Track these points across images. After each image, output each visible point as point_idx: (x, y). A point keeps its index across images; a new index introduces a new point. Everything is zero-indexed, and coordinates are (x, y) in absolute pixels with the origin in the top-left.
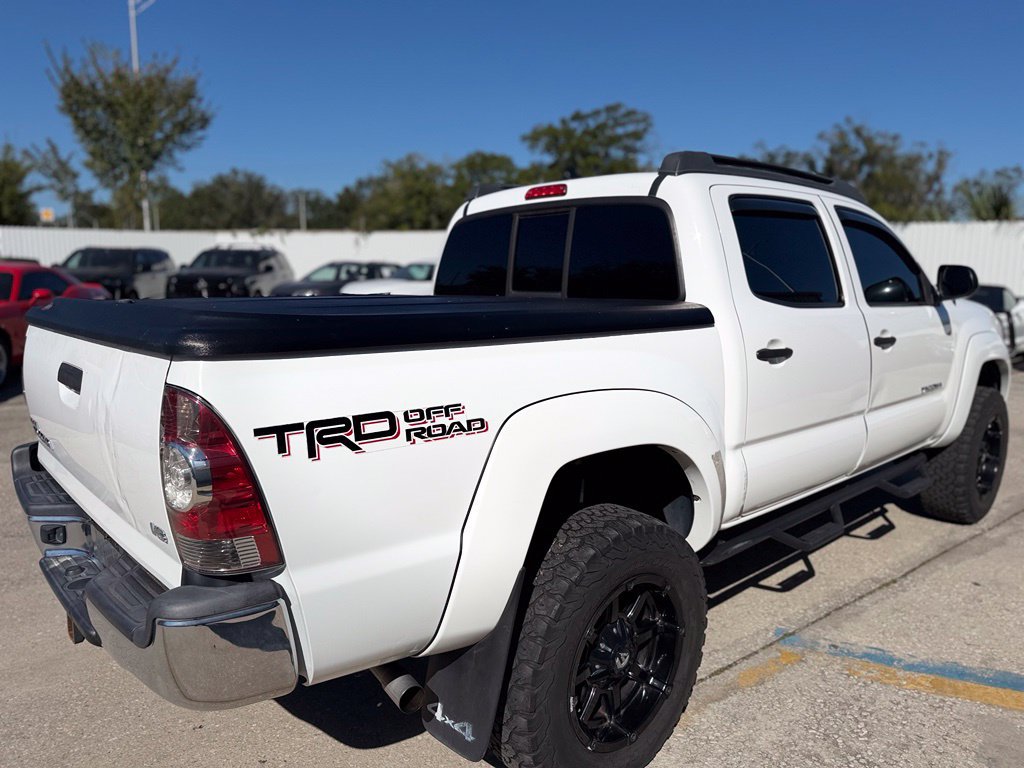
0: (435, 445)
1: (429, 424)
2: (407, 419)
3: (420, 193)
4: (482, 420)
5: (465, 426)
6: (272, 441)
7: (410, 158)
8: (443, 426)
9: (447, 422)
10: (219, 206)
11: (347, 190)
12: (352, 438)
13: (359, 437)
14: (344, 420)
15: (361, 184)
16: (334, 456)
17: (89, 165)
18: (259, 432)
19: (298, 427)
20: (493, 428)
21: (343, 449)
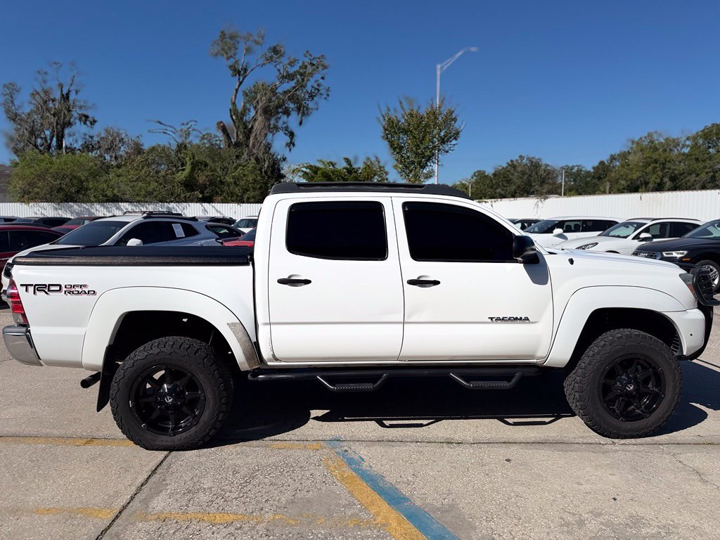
0: (74, 296)
1: (73, 290)
2: (66, 287)
3: (656, 161)
4: (94, 291)
5: (87, 292)
6: (25, 288)
7: (650, 135)
8: (78, 291)
9: (80, 290)
10: (509, 181)
11: (602, 163)
12: (47, 290)
13: (49, 290)
14: (45, 285)
15: (613, 158)
16: (40, 294)
17: (395, 167)
18: (21, 285)
19: (32, 285)
20: (98, 295)
21: (44, 293)
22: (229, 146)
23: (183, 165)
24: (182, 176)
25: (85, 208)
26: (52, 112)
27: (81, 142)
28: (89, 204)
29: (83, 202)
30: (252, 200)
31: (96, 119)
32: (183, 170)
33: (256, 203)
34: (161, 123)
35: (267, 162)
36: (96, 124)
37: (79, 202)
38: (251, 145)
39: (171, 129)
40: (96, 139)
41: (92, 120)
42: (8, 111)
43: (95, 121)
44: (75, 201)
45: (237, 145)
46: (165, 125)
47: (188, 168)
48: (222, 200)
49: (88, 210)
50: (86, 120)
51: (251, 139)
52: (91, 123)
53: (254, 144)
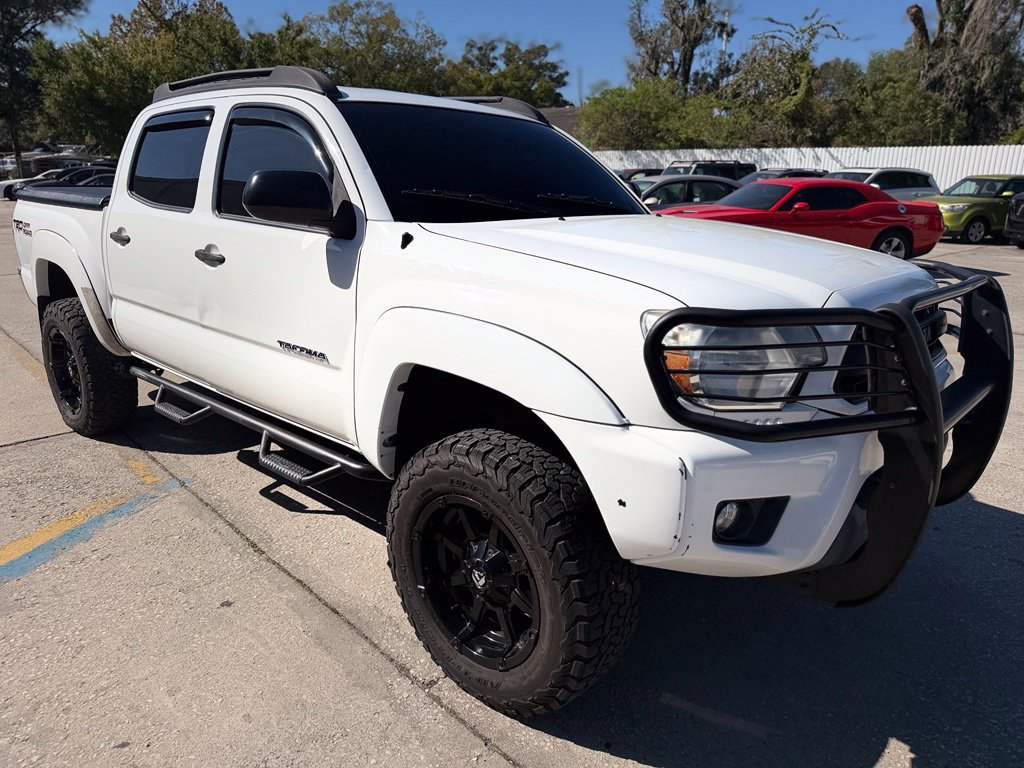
5: (29, 232)
22: (921, 48)
23: (797, 86)
24: (790, 103)
25: (653, 157)
26: (680, 25)
27: (715, 65)
28: (659, 152)
29: (652, 148)
30: (898, 142)
31: (735, 27)
32: (795, 94)
33: (904, 146)
34: (772, 21)
35: (987, 72)
36: (735, 35)
37: (648, 149)
38: (962, 42)
39: (788, 28)
40: (736, 57)
41: (730, 30)
42: (633, 29)
43: (733, 31)
44: (643, 148)
45: (940, 43)
46: (778, 23)
47: (801, 91)
48: (844, 141)
49: (657, 160)
50: (722, 31)
51: (965, 31)
52: (729, 35)
53: (968, 39)
